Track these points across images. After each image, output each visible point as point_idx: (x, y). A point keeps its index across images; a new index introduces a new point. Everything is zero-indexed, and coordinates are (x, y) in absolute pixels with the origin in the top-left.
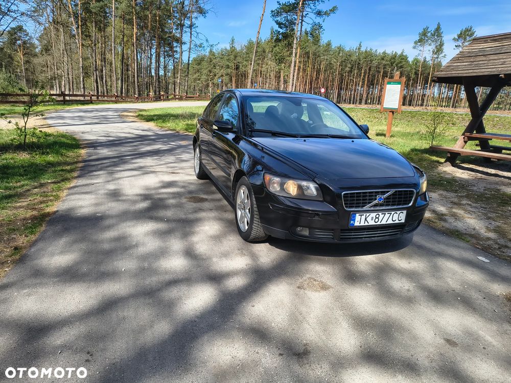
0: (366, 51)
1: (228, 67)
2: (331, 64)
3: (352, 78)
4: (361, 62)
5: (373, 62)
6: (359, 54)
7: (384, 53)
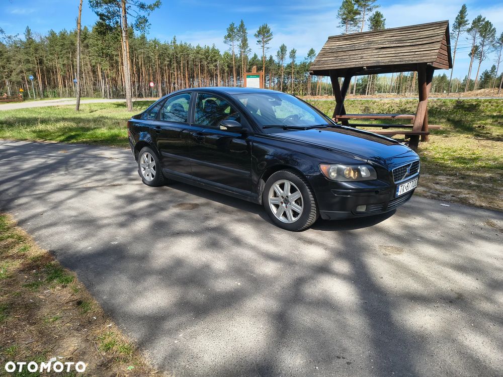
0: (181, 46)
1: (28, 61)
2: (149, 57)
3: (172, 71)
4: (179, 56)
5: (190, 55)
6: (174, 48)
7: (198, 47)
